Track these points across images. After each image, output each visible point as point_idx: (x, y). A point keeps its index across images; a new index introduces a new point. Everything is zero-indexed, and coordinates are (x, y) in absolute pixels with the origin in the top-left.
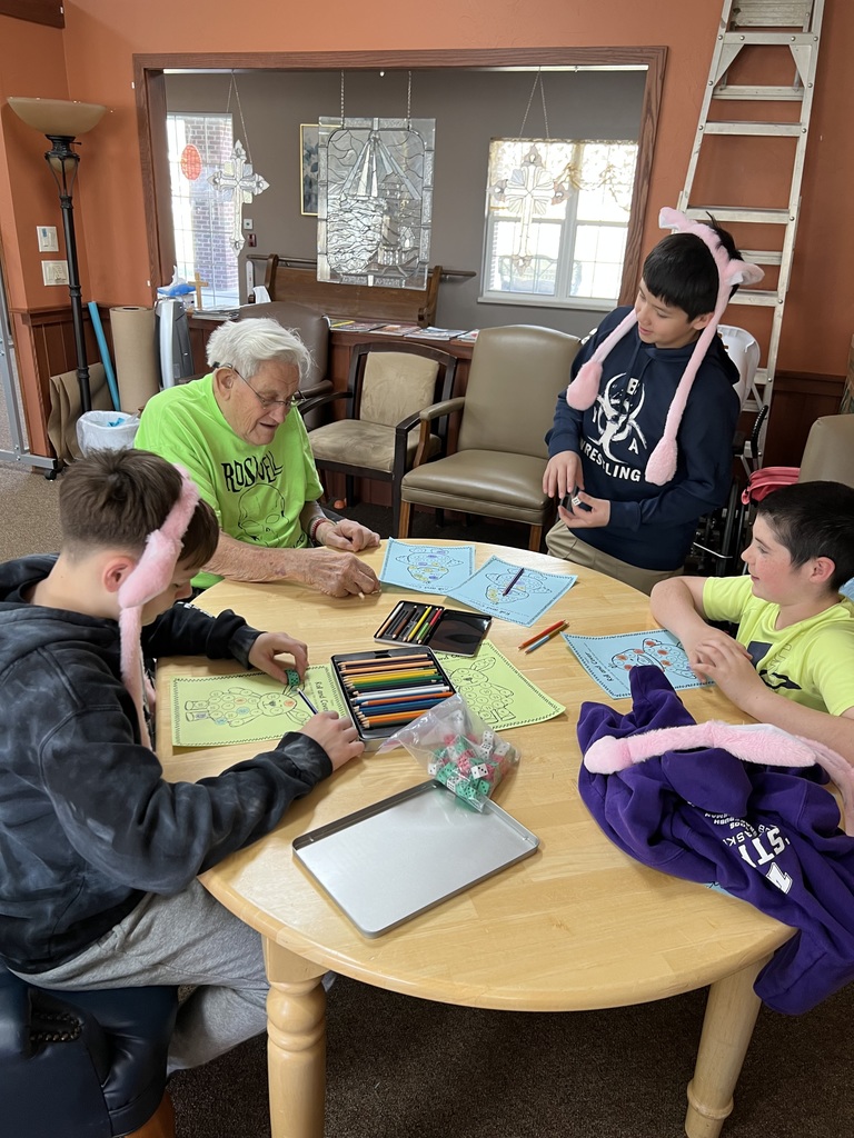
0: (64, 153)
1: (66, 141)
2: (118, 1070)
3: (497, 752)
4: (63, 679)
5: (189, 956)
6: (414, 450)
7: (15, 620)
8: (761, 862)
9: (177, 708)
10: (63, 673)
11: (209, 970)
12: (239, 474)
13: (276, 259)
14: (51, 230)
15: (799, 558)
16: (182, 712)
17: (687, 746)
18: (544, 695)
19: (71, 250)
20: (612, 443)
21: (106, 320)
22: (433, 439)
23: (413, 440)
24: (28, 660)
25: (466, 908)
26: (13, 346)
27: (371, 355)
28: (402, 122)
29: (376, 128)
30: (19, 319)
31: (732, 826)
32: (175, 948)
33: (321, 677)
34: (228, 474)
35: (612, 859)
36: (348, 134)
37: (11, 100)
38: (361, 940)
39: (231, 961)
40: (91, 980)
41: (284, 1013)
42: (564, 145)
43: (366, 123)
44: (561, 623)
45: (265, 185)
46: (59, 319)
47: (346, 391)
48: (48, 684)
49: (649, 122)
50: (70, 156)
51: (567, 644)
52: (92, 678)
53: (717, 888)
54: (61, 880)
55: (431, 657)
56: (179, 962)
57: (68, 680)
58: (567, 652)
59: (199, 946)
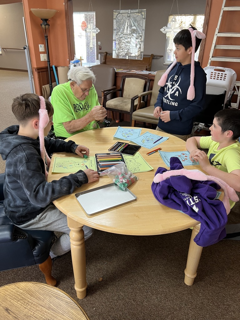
0: (46, 24)
1: (46, 20)
2: (36, 248)
3: (131, 177)
4: (24, 153)
5: (55, 224)
6: (136, 105)
7: (13, 138)
8: (191, 204)
9: (55, 164)
10: (25, 152)
11: (60, 228)
12: (78, 107)
13: (107, 53)
14: (43, 46)
15: (224, 130)
16: (56, 165)
17: (176, 175)
18: (149, 165)
19: (48, 51)
20: (171, 95)
21: (57, 70)
22: (142, 103)
23: (136, 102)
24: (17, 148)
25: (114, 211)
26: (33, 78)
27: (126, 79)
28: (137, 11)
29: (129, 13)
30: (34, 70)
31: (186, 196)
32: (51, 222)
33: (92, 158)
34: (75, 107)
35: (155, 203)
36: (122, 15)
37: (32, 9)
38: (87, 216)
39: (65, 226)
40: (32, 228)
41: (73, 236)
42: (191, 16)
43: (127, 11)
44: (160, 148)
45: (99, 31)
46: (44, 70)
47: (119, 89)
48: (22, 155)
49: (208, 8)
50: (47, 25)
51: (160, 154)
52: (32, 154)
53: (181, 211)
54: (24, 203)
55: (121, 155)
56: (52, 225)
57: (26, 154)
58: (159, 156)
59: (57, 222)
